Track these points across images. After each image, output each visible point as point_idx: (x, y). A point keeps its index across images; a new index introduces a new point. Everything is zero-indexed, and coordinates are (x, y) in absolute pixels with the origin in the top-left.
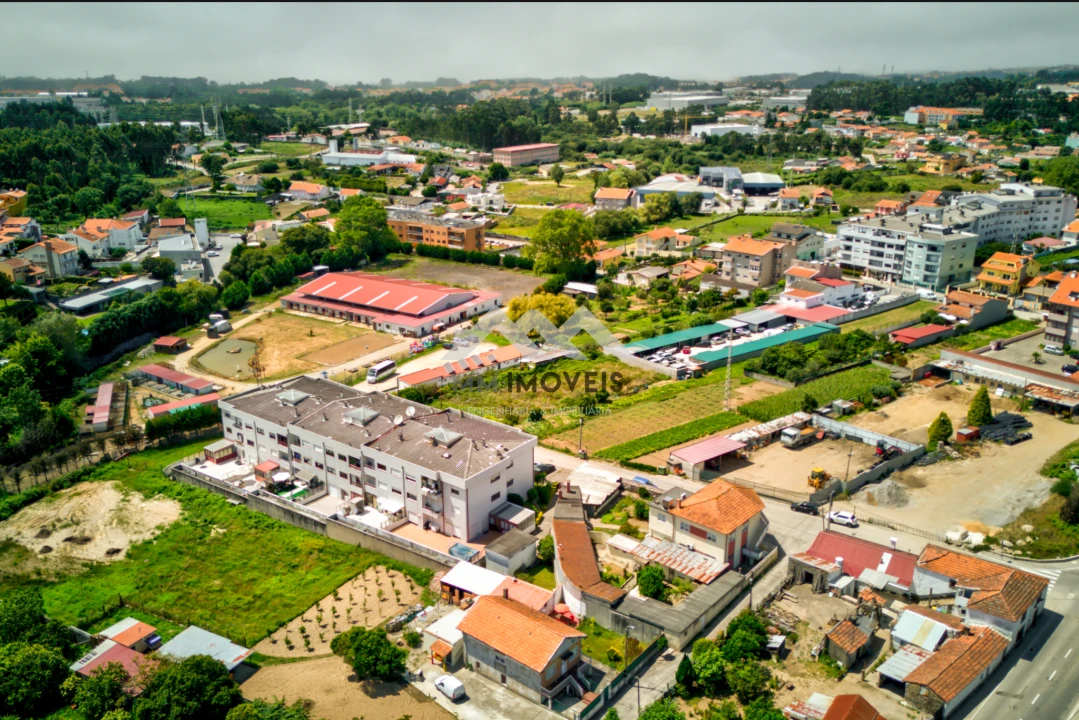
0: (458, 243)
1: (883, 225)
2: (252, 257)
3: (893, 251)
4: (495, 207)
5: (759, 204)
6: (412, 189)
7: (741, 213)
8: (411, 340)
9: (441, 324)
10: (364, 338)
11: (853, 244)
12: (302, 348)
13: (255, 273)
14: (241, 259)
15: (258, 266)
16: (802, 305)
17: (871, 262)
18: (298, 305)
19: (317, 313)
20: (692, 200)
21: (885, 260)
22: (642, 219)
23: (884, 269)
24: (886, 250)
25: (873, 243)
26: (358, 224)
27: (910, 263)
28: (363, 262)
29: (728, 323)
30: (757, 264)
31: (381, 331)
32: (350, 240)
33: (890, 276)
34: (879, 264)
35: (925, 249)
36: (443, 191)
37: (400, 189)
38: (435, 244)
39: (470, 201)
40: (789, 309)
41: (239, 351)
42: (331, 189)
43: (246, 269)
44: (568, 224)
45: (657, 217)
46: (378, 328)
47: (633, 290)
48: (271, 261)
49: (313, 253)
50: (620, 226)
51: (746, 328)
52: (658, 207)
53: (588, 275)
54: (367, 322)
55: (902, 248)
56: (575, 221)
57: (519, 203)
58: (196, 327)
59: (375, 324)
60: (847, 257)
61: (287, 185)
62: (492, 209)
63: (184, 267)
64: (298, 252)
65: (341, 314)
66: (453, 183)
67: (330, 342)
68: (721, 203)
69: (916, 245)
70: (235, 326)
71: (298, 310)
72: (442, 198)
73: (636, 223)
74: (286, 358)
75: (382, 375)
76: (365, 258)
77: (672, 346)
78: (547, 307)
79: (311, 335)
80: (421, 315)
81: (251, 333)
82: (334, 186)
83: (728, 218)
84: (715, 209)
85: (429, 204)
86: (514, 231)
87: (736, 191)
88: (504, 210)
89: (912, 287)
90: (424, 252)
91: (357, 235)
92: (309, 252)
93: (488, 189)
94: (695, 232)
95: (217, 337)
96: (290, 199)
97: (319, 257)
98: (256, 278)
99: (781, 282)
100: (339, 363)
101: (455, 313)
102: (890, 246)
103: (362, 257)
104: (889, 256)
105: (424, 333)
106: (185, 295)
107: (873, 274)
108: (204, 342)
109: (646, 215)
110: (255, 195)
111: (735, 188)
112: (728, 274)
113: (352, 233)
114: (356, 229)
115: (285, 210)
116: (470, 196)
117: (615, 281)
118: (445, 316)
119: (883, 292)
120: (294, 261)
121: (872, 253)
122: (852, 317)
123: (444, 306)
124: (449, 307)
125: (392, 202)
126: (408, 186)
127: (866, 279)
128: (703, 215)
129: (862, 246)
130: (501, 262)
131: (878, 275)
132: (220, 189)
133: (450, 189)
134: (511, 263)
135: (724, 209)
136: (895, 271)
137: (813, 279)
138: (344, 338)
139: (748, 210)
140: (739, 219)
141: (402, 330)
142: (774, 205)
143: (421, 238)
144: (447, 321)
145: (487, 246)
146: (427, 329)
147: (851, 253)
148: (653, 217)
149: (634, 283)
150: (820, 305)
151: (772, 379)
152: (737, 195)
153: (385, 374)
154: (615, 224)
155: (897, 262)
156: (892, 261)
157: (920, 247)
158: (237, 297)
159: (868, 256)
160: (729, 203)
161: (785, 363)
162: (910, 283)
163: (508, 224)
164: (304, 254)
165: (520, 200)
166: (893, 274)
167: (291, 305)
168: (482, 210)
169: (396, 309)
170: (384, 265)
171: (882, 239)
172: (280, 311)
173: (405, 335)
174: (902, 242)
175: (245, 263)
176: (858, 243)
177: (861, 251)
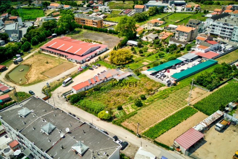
0: (95, 25)
1: (226, 22)
2: (32, 33)
3: (229, 30)
4: (106, 10)
5: (179, 9)
6: (84, 5)
7: (175, 12)
8: (79, 65)
9: (89, 58)
10: (64, 64)
11: (215, 27)
12: (43, 69)
13: (33, 38)
14: (29, 33)
15: (34, 36)
16: (203, 51)
17: (221, 33)
18: (45, 50)
19: (51, 53)
20: (161, 8)
21: (226, 33)
22: (148, 15)
23: (225, 36)
24: (227, 30)
25: (222, 27)
26: (65, 20)
27: (235, 34)
28: (67, 32)
29: (181, 59)
30: (187, 35)
31: (70, 61)
32: (62, 25)
33: (227, 38)
34: (224, 34)
36: (92, 5)
37: (81, 5)
38: (89, 25)
39: (100, 9)
40: (199, 53)
41: (23, 71)
42: (62, 5)
43: (30, 36)
44: (128, 22)
45: (152, 14)
46: (69, 60)
47: (148, 43)
48: (38, 34)
49: (52, 30)
50: (142, 18)
51: (186, 61)
52: (152, 11)
53: (134, 38)
54: (66, 57)
55: (232, 29)
56: (130, 21)
57: (113, 9)
58: (12, 59)
59: (68, 59)
60: (213, 31)
61: (49, 4)
62: (106, 11)
63: (12, 35)
64: (47, 30)
65: (58, 54)
66: (95, 3)
67: (52, 66)
68: (169, 9)
69: (237, 29)
70: (24, 59)
71: (45, 51)
72: (92, 7)
73: (146, 17)
74: (37, 74)
75: (67, 84)
76: (68, 30)
77: (164, 69)
78: (122, 54)
79: (47, 63)
80: (83, 56)
81: (29, 62)
82: (63, 4)
83: (171, 14)
84: (167, 11)
85: (88, 10)
86: (112, 19)
87: (173, 5)
88: (109, 11)
89: (235, 42)
90: (86, 28)
91: (65, 24)
92: (50, 30)
93: (105, 4)
94: (163, 19)
95: (17, 64)
96: (50, 8)
97: (54, 31)
98: (33, 40)
99: (194, 41)
100: (54, 76)
101: (93, 54)
102: (228, 29)
103: (67, 30)
104: (227, 32)
105: (83, 62)
106: (7, 48)
107: (221, 37)
108: (13, 66)
109: (149, 13)
110: (40, 7)
111: (172, 4)
112: (177, 37)
113: (63, 23)
114: (64, 22)
115: (48, 13)
116: (99, 7)
117: (142, 39)
118: (90, 55)
119: (226, 44)
120: (46, 33)
121: (222, 30)
122: (219, 56)
123: (90, 52)
124: (91, 52)
125: (78, 9)
126: (83, 4)
127: (219, 39)
128: (164, 13)
129: (218, 28)
130: (108, 32)
131: (223, 38)
132: (31, 5)
133: (94, 4)
134: (111, 32)
135: (170, 11)
136: (229, 37)
137: (205, 41)
138: (58, 64)
139: (177, 11)
140: (175, 14)
141: (76, 61)
142: (184, 9)
143: (85, 23)
144: (90, 57)
145: (104, 25)
146: (84, 61)
147: (215, 30)
148: (151, 14)
149: (148, 40)
150: (209, 51)
151: (201, 87)
152: (173, 6)
153: (68, 83)
154: (141, 17)
155: (230, 34)
156: (228, 33)
158: (26, 47)
159: (220, 32)
160: (171, 9)
161: (206, 82)
162: (234, 41)
163: (110, 16)
164: (49, 30)
165: (113, 8)
166: (228, 38)
167: (43, 50)
168: (103, 11)
169: (74, 53)
170: (73, 33)
171: (225, 26)
172: (39, 53)
173: (77, 63)
174: (232, 27)
175: (30, 34)
176: (217, 27)
177: (218, 30)
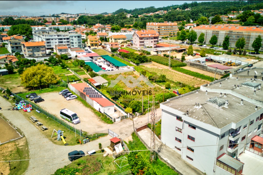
3: (66, 40)
11: (51, 41)
16: (84, 54)
21: (64, 44)
24: (64, 41)
25: (59, 39)
27: (73, 43)
35: (77, 37)
55: (68, 39)
69: (74, 37)
102: (64, 39)
104: (65, 42)
121: (59, 42)
147: (51, 44)
155: (68, 43)
156: (66, 44)
157: (75, 37)
171: (61, 37)
174: (68, 37)
176: (52, 40)
177: (54, 42)
